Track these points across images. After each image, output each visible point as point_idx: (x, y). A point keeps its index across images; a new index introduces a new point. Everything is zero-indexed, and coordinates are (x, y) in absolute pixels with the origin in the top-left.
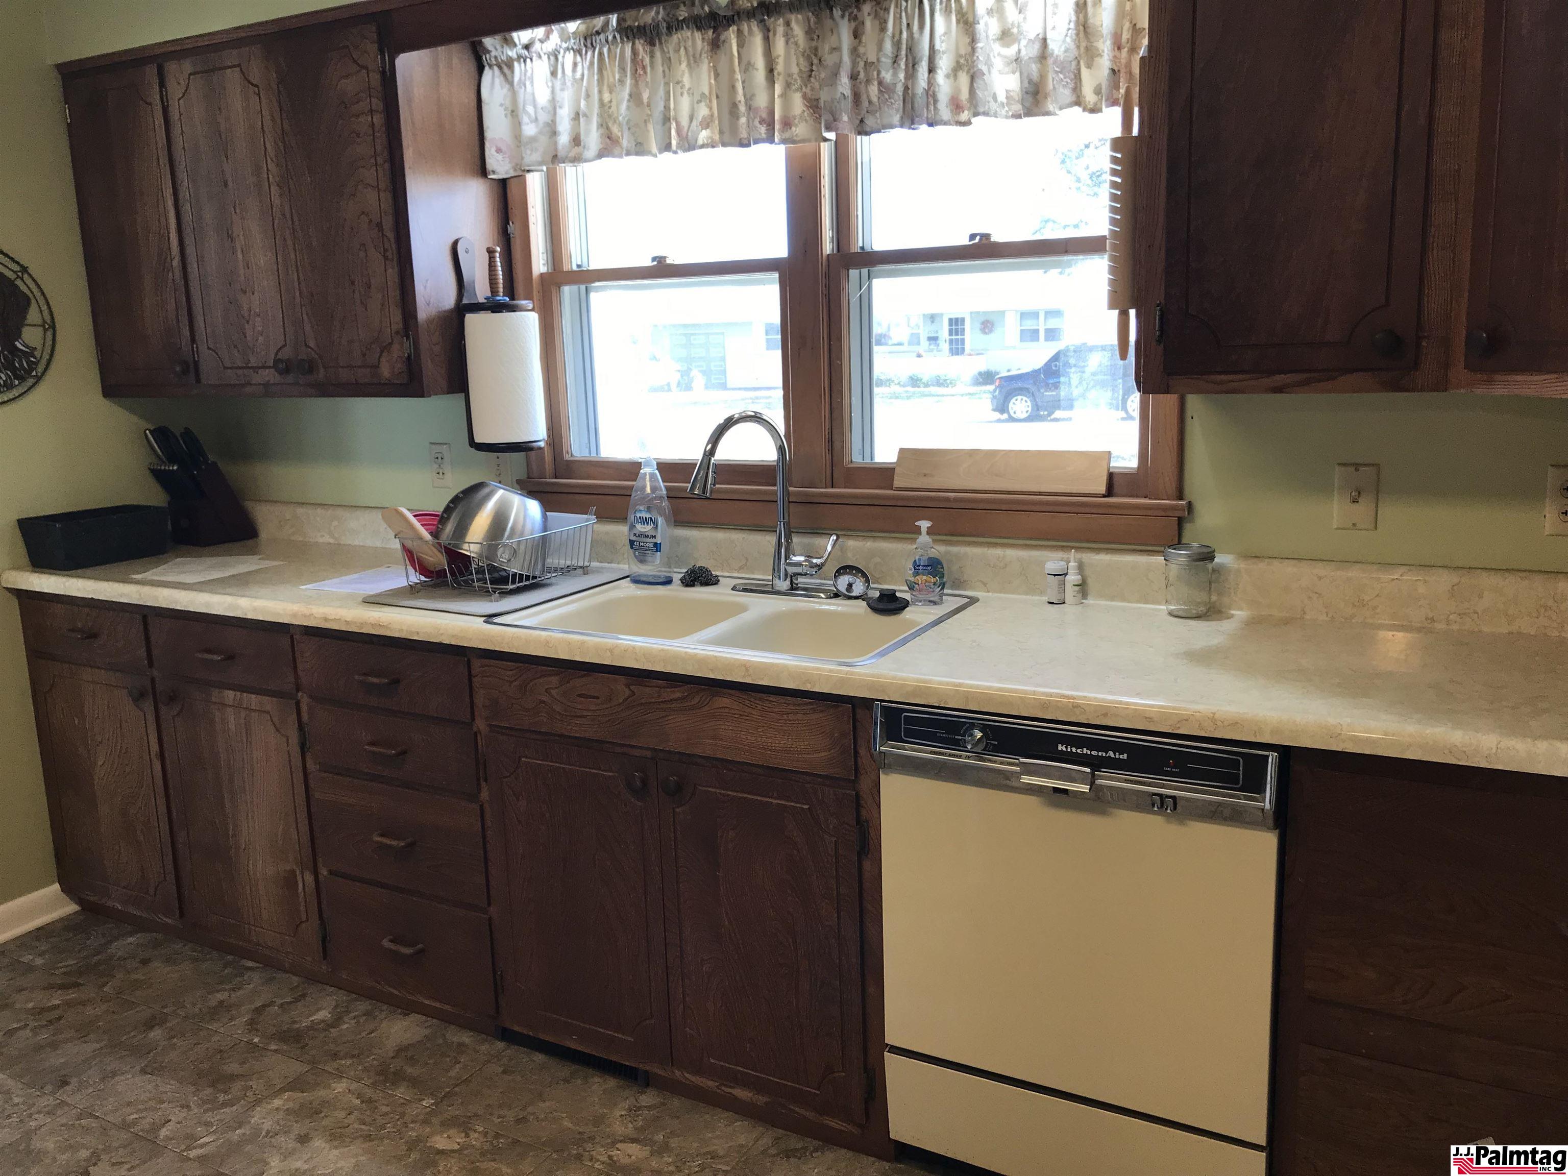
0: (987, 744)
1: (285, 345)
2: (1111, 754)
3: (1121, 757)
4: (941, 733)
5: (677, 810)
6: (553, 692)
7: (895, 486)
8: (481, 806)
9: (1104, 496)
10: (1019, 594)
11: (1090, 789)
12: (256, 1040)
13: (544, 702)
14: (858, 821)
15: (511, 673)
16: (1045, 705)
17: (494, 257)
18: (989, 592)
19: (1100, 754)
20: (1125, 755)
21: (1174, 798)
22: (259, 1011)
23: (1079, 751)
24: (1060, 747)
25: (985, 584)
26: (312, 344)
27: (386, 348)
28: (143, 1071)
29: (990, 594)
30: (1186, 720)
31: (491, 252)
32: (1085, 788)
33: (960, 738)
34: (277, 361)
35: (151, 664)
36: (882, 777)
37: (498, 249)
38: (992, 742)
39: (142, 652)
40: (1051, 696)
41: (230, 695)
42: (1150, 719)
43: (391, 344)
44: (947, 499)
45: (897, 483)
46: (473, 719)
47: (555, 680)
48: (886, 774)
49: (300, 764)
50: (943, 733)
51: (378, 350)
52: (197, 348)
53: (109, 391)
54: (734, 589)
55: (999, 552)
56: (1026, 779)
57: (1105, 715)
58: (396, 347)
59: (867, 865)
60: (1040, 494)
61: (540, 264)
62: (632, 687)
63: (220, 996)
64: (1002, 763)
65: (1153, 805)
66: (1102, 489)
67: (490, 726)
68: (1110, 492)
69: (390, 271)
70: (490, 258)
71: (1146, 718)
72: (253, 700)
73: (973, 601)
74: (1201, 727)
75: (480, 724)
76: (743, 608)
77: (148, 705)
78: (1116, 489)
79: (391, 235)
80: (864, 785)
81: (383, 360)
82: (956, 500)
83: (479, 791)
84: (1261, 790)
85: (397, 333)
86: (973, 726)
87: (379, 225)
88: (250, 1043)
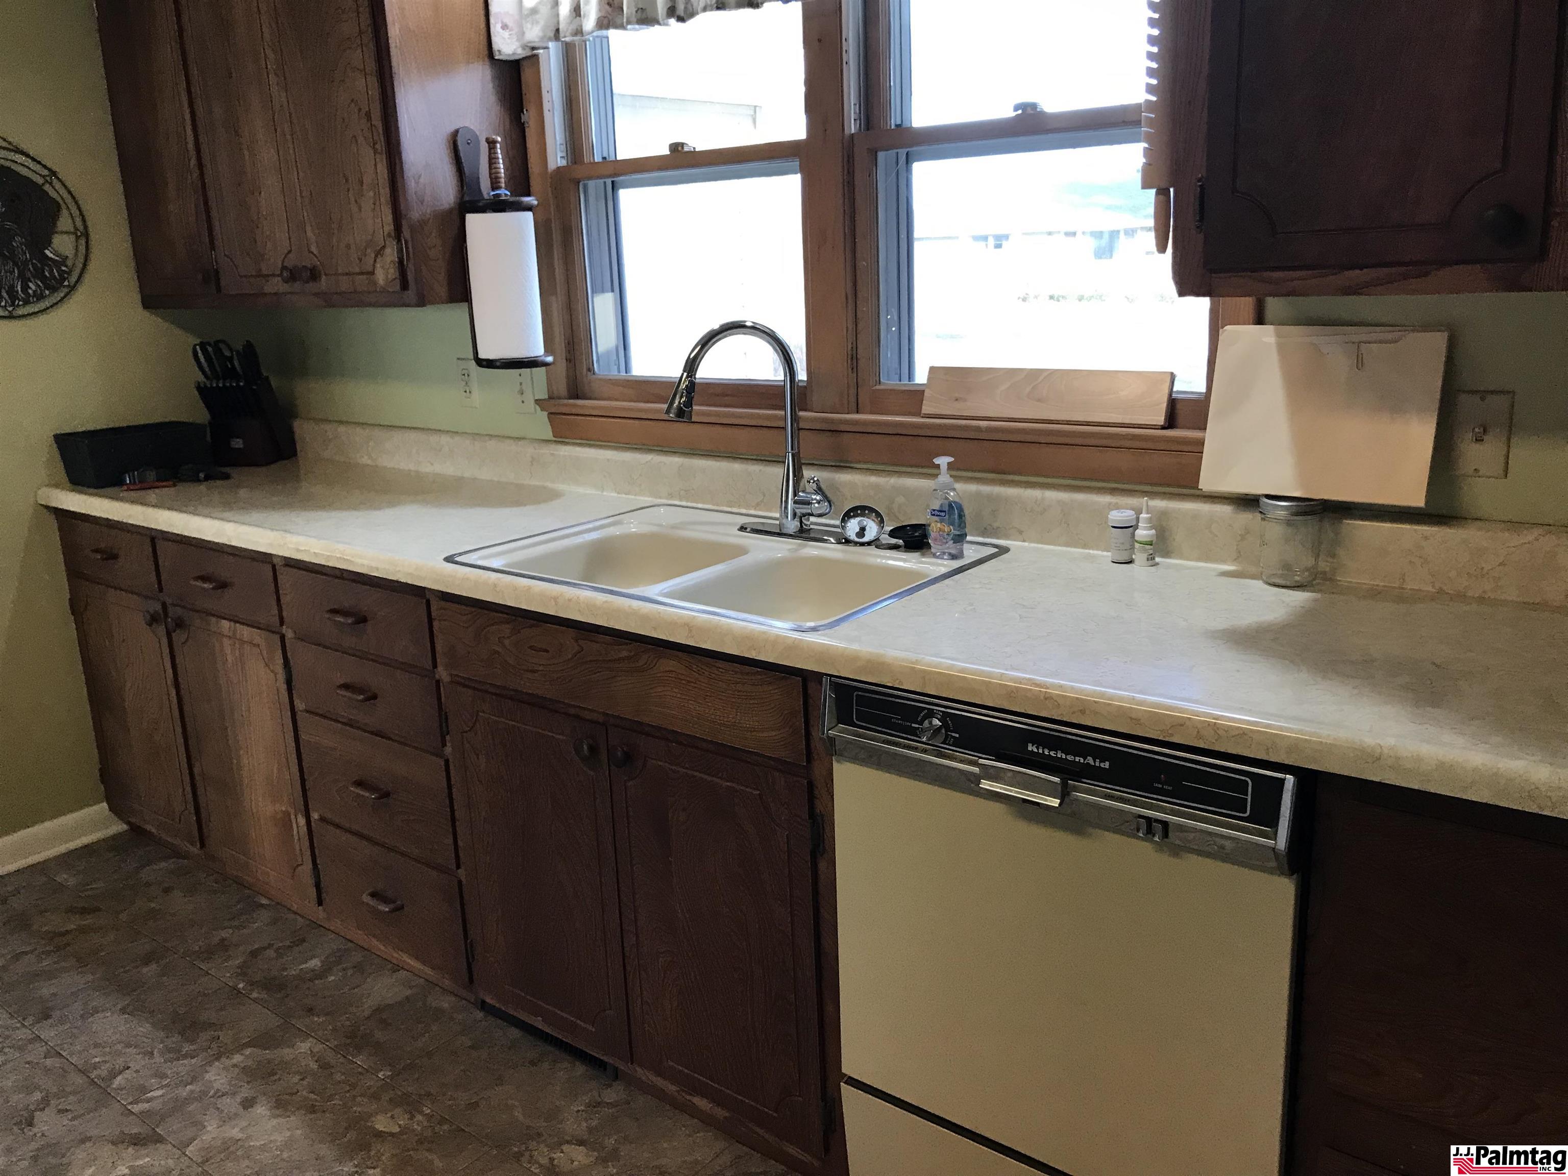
0: (947, 736)
1: (290, 252)
2: (1090, 760)
3: (1102, 765)
4: (896, 718)
5: (630, 783)
6: (507, 642)
7: (923, 411)
8: (447, 762)
9: (1163, 428)
10: (1059, 545)
11: (1060, 805)
12: (241, 986)
13: (498, 653)
14: (812, 815)
15: (465, 618)
16: (1012, 693)
17: (495, 148)
18: (1024, 541)
19: (1077, 759)
20: (1107, 764)
21: (1165, 824)
22: (254, 954)
23: (1052, 753)
24: (1030, 748)
25: (1021, 532)
26: (314, 249)
27: (379, 253)
28: (123, 1011)
29: (1026, 544)
30: (1182, 725)
31: (491, 143)
32: (1055, 802)
33: (917, 726)
34: (284, 268)
35: (161, 589)
36: (836, 765)
37: (499, 139)
38: (953, 734)
39: (153, 577)
40: (1021, 683)
41: (225, 624)
42: (1136, 721)
43: (384, 247)
44: (978, 429)
45: (926, 409)
46: (435, 666)
47: (506, 629)
48: (838, 762)
49: (287, 700)
50: (898, 719)
51: (373, 255)
52: (216, 256)
53: (149, 302)
54: (743, 529)
55: (1036, 493)
56: (985, 784)
57: (1083, 712)
58: (388, 251)
59: (822, 865)
60: (1088, 424)
61: (557, 157)
62: (581, 642)
63: (224, 934)
64: (961, 761)
65: (1138, 831)
66: (1160, 419)
67: (451, 675)
68: (1171, 422)
69: (379, 166)
70: (490, 149)
71: (1131, 718)
72: (245, 632)
73: (1004, 550)
74: (1199, 736)
75: (442, 673)
76: (742, 551)
77: (161, 630)
78: (1180, 419)
79: (378, 124)
80: (818, 770)
81: (378, 265)
82: (989, 430)
83: (444, 745)
84: (1273, 823)
85: (389, 235)
86: (931, 714)
87: (368, 115)
88: (235, 988)
